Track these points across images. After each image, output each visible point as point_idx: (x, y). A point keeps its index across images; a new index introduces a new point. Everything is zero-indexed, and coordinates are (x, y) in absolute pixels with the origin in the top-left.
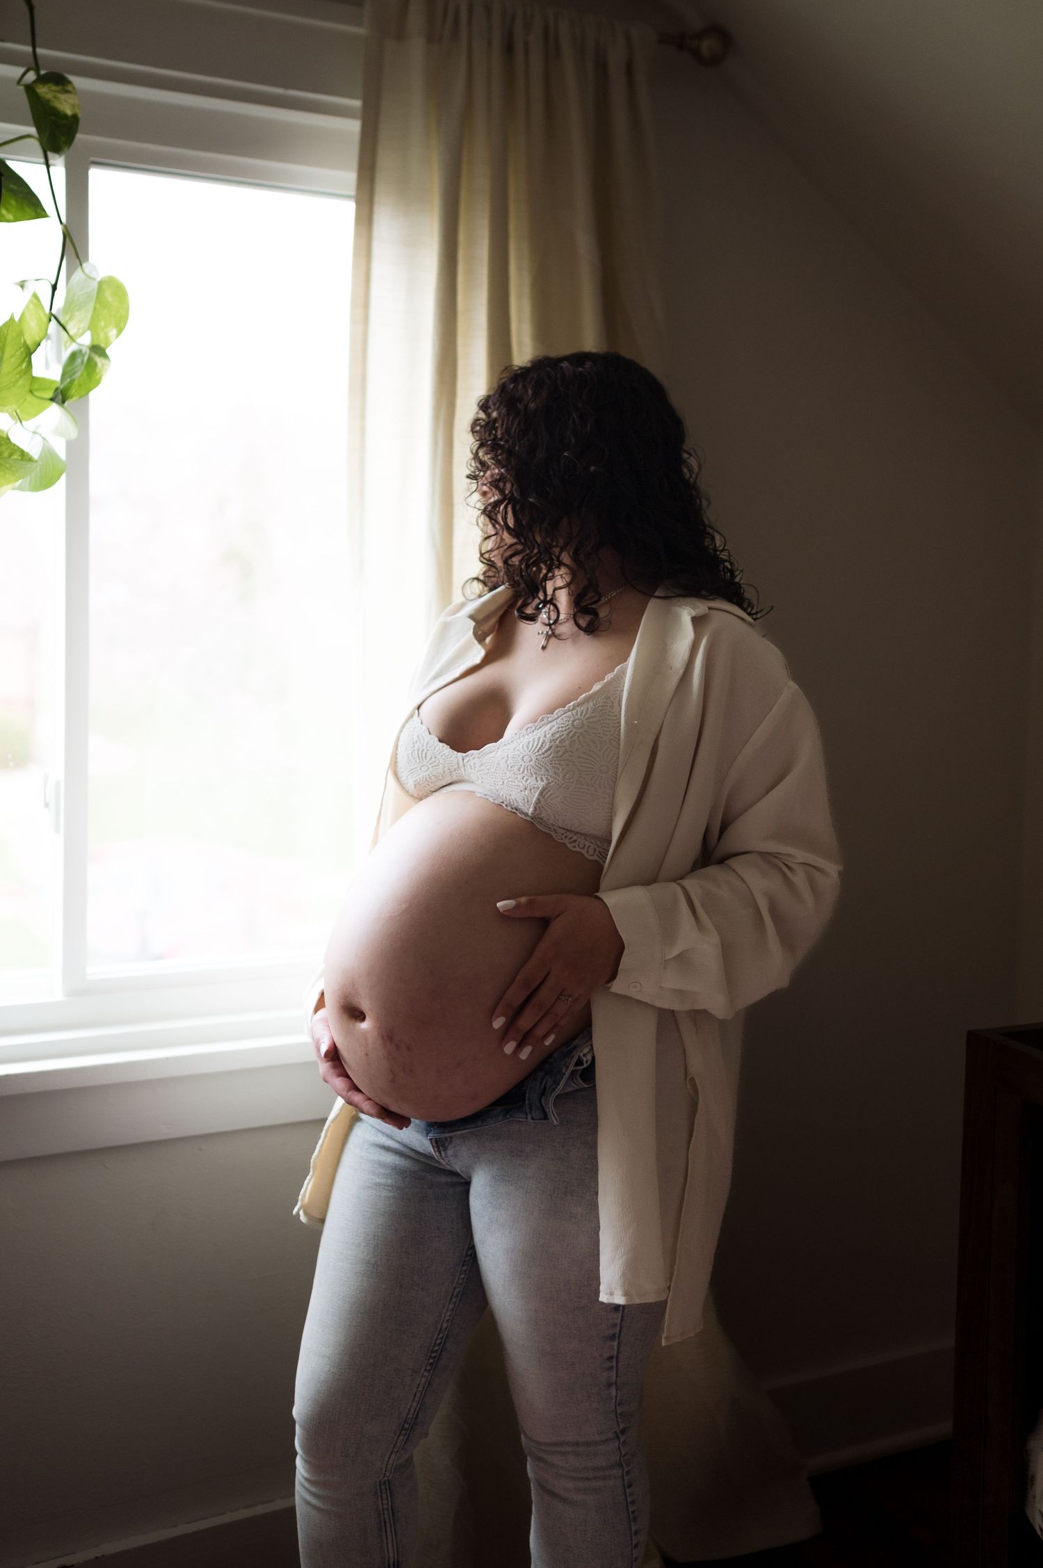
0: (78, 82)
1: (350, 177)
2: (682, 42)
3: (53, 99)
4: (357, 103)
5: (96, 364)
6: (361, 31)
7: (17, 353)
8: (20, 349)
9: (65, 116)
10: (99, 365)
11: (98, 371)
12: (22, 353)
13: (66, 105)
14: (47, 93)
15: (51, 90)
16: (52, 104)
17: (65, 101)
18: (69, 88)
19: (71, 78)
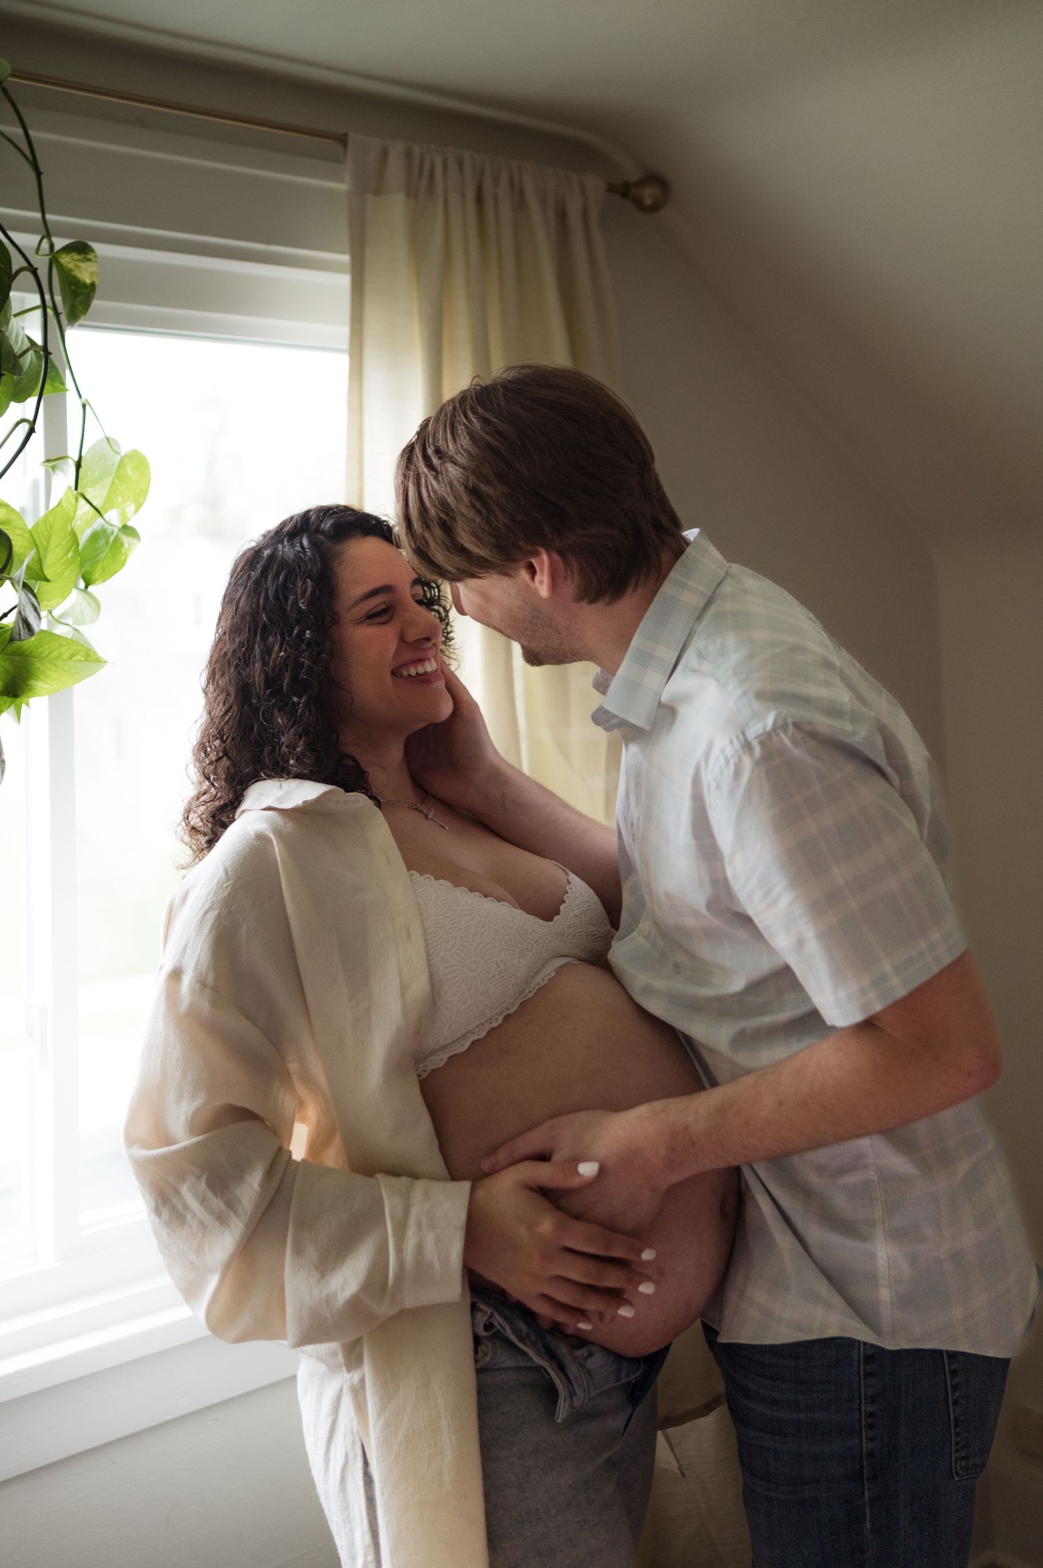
0: (100, 249)
1: (343, 331)
2: (624, 190)
3: (74, 268)
4: (345, 258)
5: (122, 544)
6: (343, 187)
7: (63, 542)
8: (66, 537)
9: (84, 285)
10: (126, 545)
11: (123, 550)
12: (68, 541)
13: (85, 273)
14: (69, 262)
15: (73, 260)
16: (73, 273)
17: (85, 269)
18: (91, 256)
19: (94, 245)
